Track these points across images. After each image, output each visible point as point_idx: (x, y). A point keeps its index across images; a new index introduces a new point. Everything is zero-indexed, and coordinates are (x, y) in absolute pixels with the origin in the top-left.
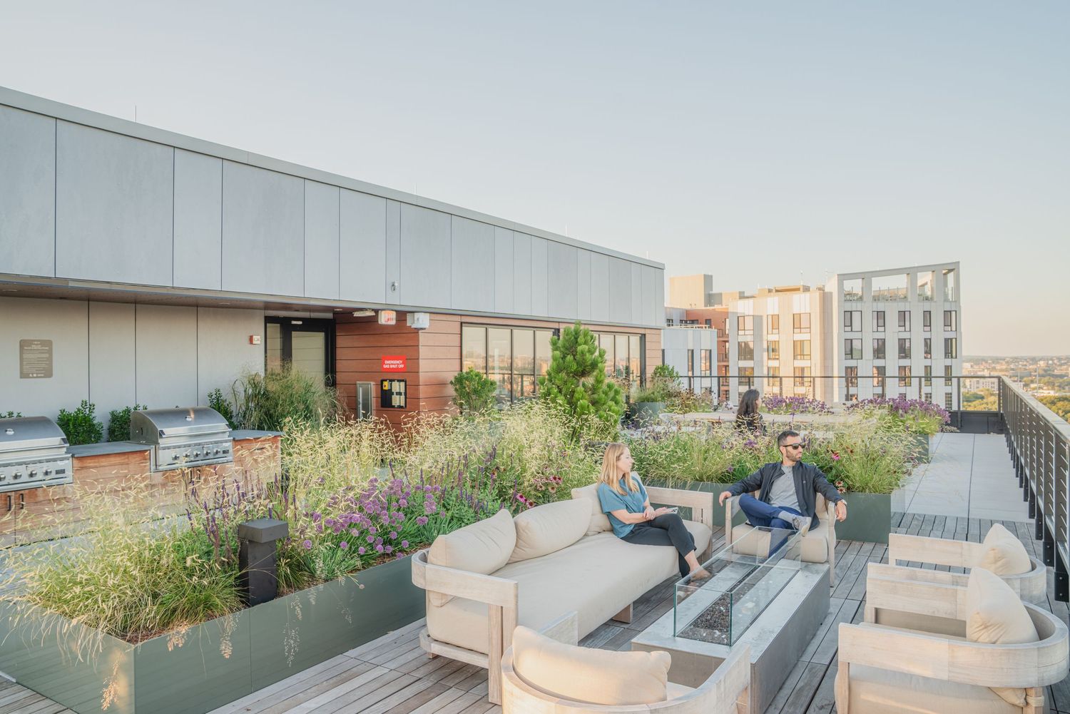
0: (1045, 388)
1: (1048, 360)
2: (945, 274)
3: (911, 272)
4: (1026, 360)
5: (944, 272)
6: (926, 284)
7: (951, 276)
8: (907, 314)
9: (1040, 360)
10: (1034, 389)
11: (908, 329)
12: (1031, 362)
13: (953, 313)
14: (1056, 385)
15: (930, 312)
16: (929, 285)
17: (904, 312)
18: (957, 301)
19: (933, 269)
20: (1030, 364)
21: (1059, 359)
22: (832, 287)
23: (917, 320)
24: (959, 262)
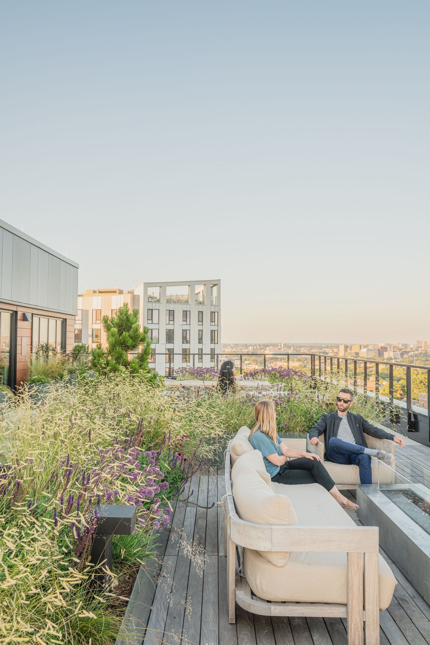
0: (253, 364)
1: (254, 346)
2: (212, 287)
3: (191, 284)
4: (242, 346)
5: (211, 285)
6: (199, 293)
7: (215, 289)
8: (188, 313)
9: (250, 346)
10: (247, 364)
11: (188, 323)
12: (244, 347)
13: (216, 314)
14: (259, 361)
15: (202, 312)
16: (201, 294)
17: (186, 311)
18: (218, 306)
19: (204, 283)
20: (245, 349)
21: (260, 345)
22: (139, 291)
23: (194, 317)
24: (220, 280)
